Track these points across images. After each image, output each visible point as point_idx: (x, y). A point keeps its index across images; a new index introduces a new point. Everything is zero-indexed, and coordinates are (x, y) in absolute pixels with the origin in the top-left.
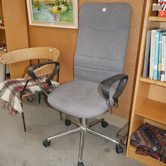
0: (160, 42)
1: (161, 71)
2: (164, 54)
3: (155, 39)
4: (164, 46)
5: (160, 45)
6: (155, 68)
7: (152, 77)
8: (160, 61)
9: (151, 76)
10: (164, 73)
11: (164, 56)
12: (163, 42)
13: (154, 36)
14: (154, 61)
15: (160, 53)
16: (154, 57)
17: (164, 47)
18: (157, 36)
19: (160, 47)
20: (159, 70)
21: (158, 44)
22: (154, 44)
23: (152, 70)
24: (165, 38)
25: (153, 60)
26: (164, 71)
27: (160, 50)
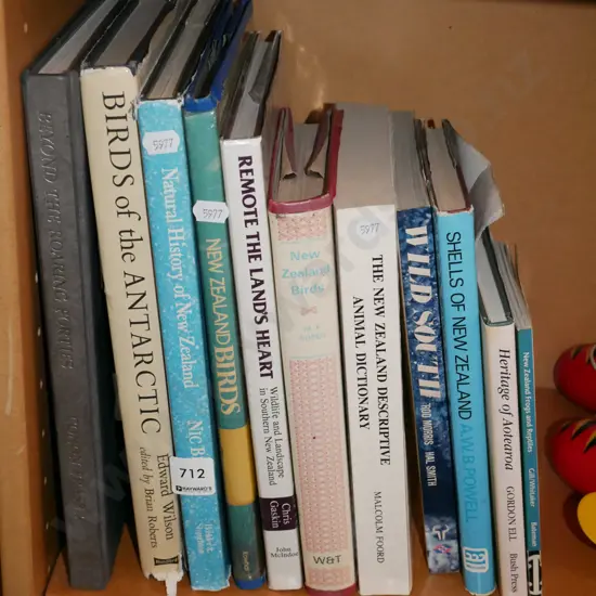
0: (208, 211)
1: (260, 505)
2: (273, 336)
3: (136, 170)
4: (254, 253)
5: (214, 249)
6: (187, 481)
7: (174, 561)
8: (231, 406)
9: (158, 562)
10: (295, 513)
11: (275, 359)
12: (234, 209)
13: (117, 135)
14: (163, 416)
15: (223, 329)
16: (157, 366)
17: (264, 263)
18: (165, 140)
19: (216, 265)
20: (241, 496)
21: (186, 233)
22: (141, 230)
23: (159, 502)
24: (258, 166)
25: (149, 404)
26: (293, 500)
27: (219, 301)
